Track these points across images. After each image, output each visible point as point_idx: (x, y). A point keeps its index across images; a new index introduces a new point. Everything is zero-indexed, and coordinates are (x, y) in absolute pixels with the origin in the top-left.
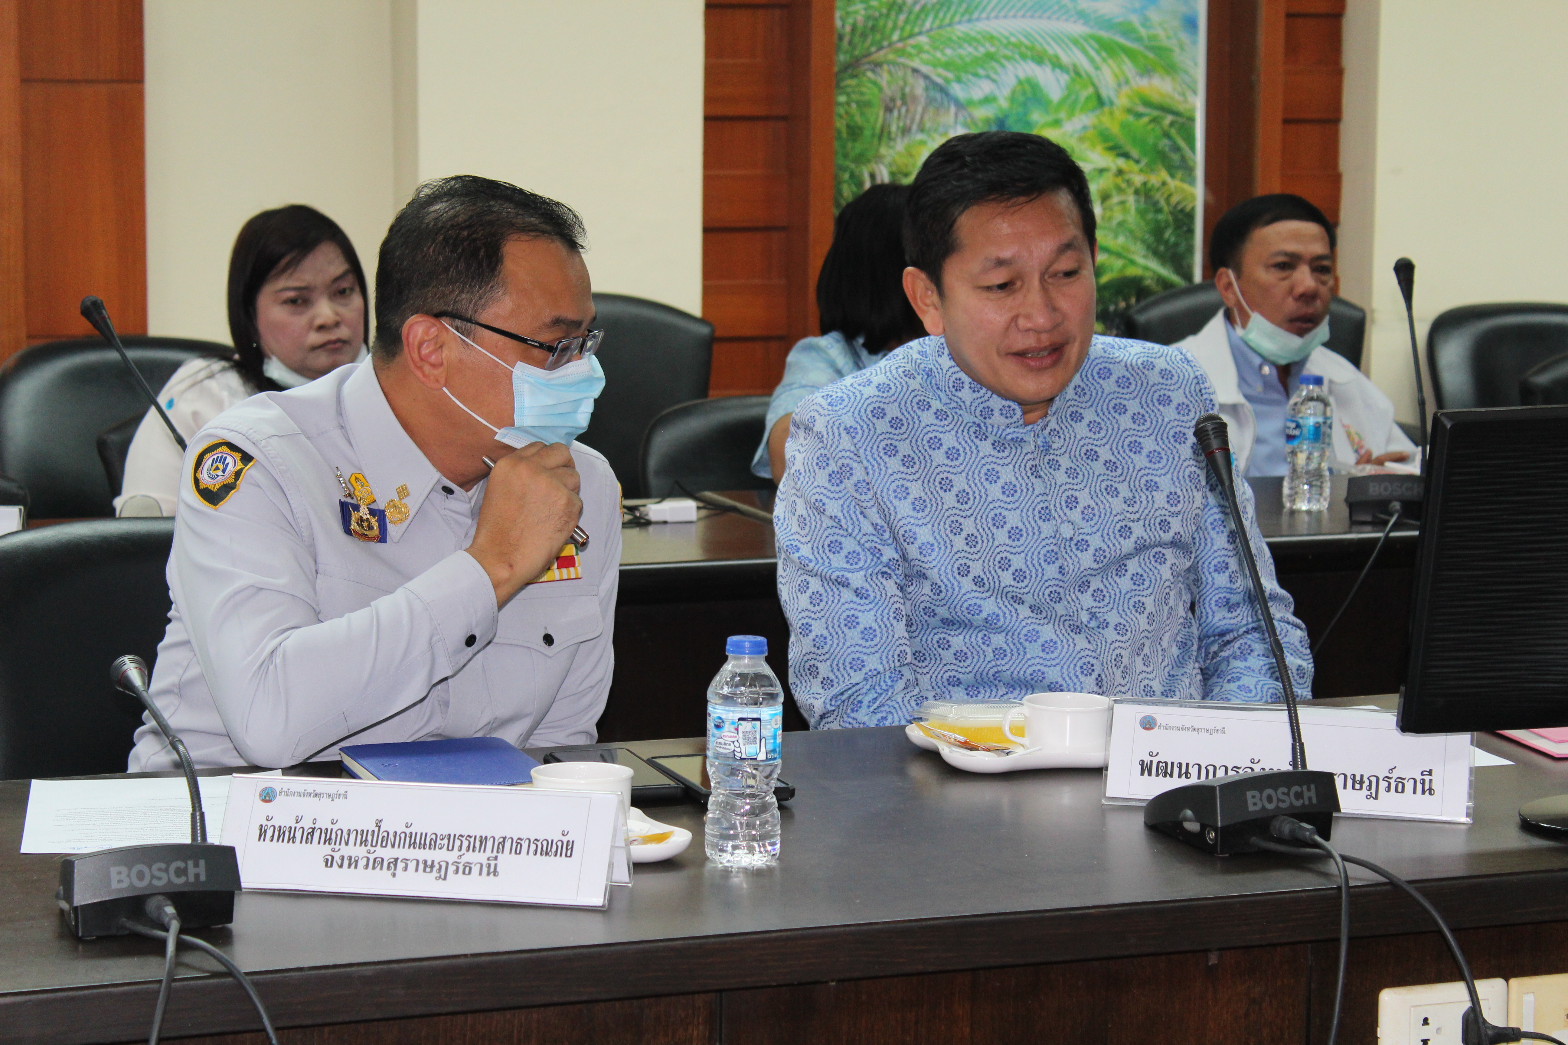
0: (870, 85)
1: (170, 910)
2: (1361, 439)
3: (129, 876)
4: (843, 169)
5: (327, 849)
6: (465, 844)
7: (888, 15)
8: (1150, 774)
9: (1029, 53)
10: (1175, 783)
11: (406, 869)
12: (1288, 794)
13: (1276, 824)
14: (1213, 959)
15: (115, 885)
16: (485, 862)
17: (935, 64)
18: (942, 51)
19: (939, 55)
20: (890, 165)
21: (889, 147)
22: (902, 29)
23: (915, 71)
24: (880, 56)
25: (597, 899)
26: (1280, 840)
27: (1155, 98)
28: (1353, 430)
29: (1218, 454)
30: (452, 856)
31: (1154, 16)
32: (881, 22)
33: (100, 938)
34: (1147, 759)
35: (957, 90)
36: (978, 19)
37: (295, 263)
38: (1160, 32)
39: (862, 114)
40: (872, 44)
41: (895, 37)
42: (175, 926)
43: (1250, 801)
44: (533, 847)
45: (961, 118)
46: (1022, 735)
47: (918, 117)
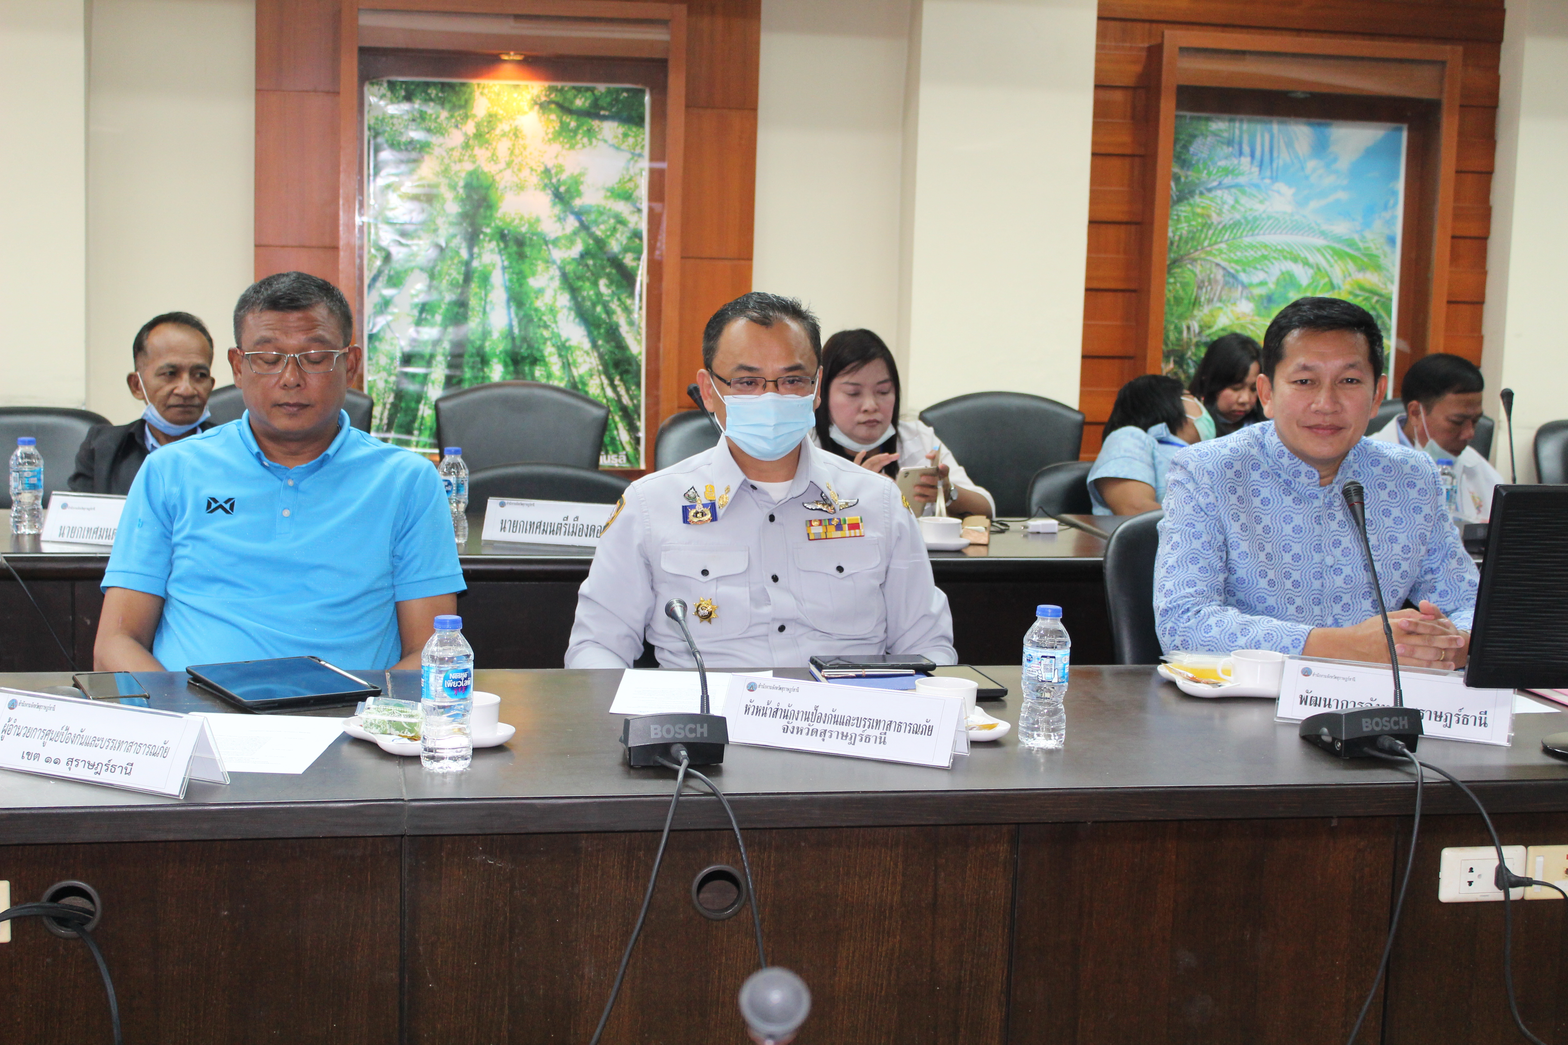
0: (1188, 273)
1: (684, 753)
2: (1481, 501)
3: (661, 731)
4: (1171, 323)
5: (784, 722)
6: (867, 723)
7: (1202, 231)
8: (1306, 704)
9: (1288, 256)
10: (1321, 710)
11: (831, 736)
12: (1389, 722)
13: (1381, 740)
14: (1334, 823)
15: (653, 736)
16: (878, 736)
17: (1230, 261)
18: (1235, 253)
19: (1232, 255)
20: (1199, 321)
21: (1199, 310)
22: (1210, 239)
23: (1217, 265)
24: (1196, 255)
25: (946, 762)
26: (1382, 750)
27: (1367, 286)
28: (1476, 495)
29: (1357, 506)
30: (859, 731)
31: (1368, 235)
32: (1197, 235)
33: (643, 767)
34: (1305, 695)
35: (1243, 277)
36: (1258, 234)
37: (856, 369)
38: (1372, 245)
39: (1184, 290)
40: (1192, 247)
41: (1206, 244)
42: (685, 763)
43: (1364, 725)
44: (908, 728)
45: (1244, 294)
46: (1230, 675)
47: (1218, 293)
